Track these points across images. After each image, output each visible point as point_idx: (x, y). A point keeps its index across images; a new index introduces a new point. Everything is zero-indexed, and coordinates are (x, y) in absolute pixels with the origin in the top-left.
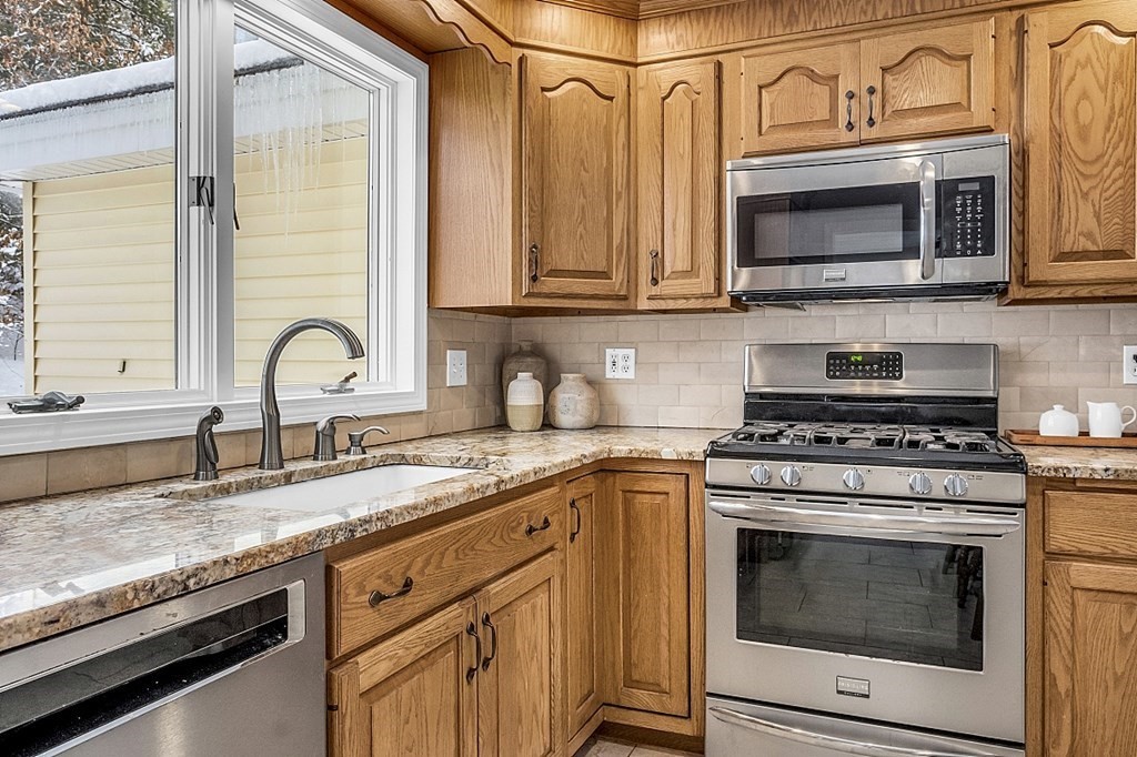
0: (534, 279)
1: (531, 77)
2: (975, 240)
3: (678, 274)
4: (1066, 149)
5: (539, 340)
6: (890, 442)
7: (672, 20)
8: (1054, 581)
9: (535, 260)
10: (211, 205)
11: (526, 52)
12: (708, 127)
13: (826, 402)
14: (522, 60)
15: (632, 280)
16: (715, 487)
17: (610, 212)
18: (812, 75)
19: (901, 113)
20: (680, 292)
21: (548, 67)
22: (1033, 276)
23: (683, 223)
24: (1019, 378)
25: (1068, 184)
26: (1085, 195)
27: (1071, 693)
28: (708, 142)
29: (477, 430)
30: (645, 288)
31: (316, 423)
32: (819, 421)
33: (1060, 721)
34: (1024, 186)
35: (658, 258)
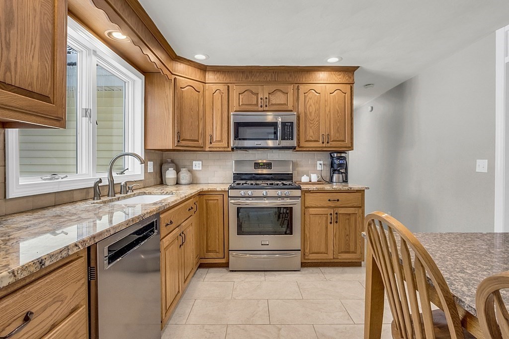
0: (179, 141)
1: (178, 84)
2: (289, 136)
3: (217, 141)
4: (307, 117)
5: (172, 158)
6: (273, 184)
7: (216, 72)
8: (306, 213)
9: (179, 136)
10: (90, 117)
11: (176, 76)
12: (225, 102)
13: (254, 175)
14: (175, 79)
15: (204, 143)
16: (231, 197)
17: (199, 123)
18: (252, 92)
19: (273, 104)
20: (218, 146)
21: (182, 82)
22: (301, 145)
23: (219, 128)
24: (297, 169)
25: (308, 125)
26: (311, 128)
27: (309, 237)
28: (225, 107)
29: (155, 185)
30: (208, 145)
31: (121, 183)
32: (252, 180)
33: (307, 244)
34: (299, 124)
35: (212, 137)
